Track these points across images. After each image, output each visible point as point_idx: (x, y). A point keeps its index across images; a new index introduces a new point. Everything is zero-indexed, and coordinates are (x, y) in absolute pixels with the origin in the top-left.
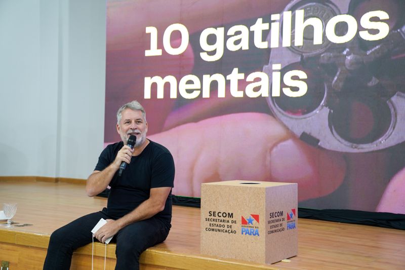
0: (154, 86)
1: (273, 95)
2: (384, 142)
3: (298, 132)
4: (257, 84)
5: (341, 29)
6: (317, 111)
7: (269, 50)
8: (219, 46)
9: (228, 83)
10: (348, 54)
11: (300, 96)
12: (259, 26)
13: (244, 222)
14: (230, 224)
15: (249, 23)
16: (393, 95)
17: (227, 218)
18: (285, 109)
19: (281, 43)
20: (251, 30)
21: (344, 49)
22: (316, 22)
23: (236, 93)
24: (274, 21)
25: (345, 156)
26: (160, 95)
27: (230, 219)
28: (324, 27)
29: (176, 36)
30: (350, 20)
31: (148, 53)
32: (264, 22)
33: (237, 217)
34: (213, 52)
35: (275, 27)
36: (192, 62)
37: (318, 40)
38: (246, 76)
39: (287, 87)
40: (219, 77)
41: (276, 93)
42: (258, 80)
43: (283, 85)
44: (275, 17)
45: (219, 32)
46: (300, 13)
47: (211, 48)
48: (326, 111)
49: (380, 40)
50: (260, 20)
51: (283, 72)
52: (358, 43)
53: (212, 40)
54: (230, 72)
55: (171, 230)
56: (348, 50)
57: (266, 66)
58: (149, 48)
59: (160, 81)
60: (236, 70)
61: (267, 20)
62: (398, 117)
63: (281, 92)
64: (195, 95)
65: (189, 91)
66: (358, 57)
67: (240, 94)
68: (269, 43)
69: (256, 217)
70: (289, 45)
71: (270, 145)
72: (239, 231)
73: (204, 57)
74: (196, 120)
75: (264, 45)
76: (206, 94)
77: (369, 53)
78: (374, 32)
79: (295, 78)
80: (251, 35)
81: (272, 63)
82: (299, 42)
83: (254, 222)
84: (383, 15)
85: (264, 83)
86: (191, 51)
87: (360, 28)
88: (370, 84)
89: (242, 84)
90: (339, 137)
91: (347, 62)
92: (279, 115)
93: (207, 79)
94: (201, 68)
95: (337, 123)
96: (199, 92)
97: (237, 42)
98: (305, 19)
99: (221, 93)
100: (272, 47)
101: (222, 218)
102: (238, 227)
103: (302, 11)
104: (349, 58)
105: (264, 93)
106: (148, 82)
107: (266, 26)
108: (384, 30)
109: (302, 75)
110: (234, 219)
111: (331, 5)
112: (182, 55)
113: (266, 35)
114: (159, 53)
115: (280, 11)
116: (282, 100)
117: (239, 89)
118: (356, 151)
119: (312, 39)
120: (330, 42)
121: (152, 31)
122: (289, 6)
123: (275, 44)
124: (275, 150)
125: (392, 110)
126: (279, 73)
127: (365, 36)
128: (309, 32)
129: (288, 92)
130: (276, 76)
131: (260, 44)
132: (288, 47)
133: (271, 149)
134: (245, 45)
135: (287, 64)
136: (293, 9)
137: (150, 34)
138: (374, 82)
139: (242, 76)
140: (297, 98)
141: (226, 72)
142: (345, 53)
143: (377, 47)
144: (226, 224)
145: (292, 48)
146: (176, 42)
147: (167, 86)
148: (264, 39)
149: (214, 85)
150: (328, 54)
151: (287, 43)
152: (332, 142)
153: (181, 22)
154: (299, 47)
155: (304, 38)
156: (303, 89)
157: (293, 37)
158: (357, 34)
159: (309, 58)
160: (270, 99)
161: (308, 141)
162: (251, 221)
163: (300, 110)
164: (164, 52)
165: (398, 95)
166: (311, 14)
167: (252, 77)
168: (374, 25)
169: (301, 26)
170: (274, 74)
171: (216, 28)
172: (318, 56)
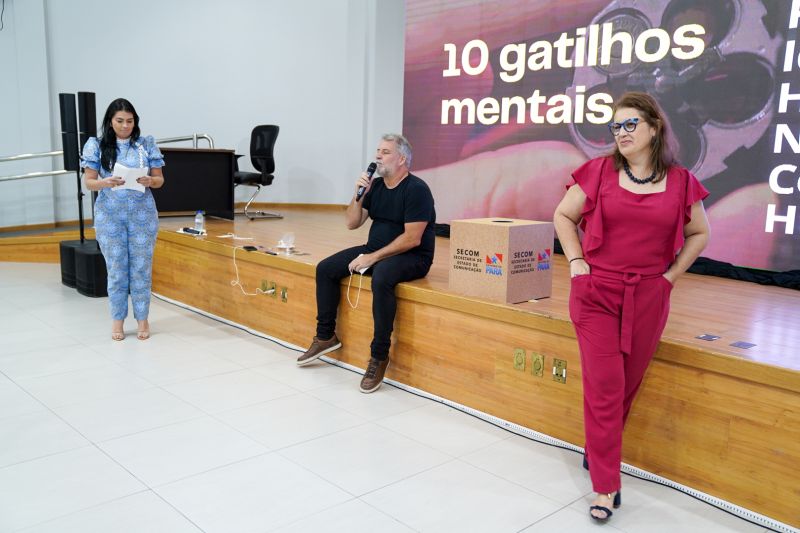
0: (452, 110)
1: (576, 121)
4: (558, 109)
5: (652, 45)
7: (573, 69)
8: (520, 65)
9: (528, 107)
10: (658, 75)
11: (604, 122)
12: (564, 42)
13: (489, 261)
14: (476, 262)
16: (704, 123)
17: (473, 257)
19: (586, 61)
20: (555, 46)
21: (654, 69)
22: (624, 37)
24: (580, 36)
26: (458, 120)
27: (476, 258)
28: (634, 43)
29: (475, 54)
30: (662, 35)
31: (446, 73)
32: (568, 37)
33: (482, 256)
34: (513, 72)
35: (581, 42)
36: (491, 83)
38: (547, 100)
39: (590, 112)
40: (519, 101)
41: (579, 119)
42: (560, 103)
43: (586, 110)
44: (581, 31)
45: (521, 49)
46: (608, 27)
47: (511, 67)
49: (694, 59)
50: (564, 35)
51: (587, 94)
53: (512, 57)
54: (531, 95)
55: (433, 267)
56: (658, 70)
57: (569, 88)
58: (447, 68)
59: (457, 104)
60: (537, 92)
61: (572, 35)
62: (709, 149)
63: (585, 118)
64: (494, 120)
65: (488, 116)
68: (574, 62)
69: (500, 256)
70: (595, 64)
72: (484, 270)
73: (504, 77)
74: (494, 147)
76: (505, 119)
77: (680, 73)
78: (688, 49)
79: (600, 102)
80: (555, 51)
81: (576, 85)
82: (606, 60)
83: (498, 261)
84: (699, 29)
85: (567, 108)
86: (490, 69)
87: (673, 45)
88: (680, 110)
89: (543, 109)
91: (657, 84)
92: (580, 143)
93: (507, 102)
94: (501, 90)
96: (497, 117)
97: (539, 61)
98: (614, 33)
99: (521, 119)
100: (576, 65)
101: (469, 256)
102: (483, 265)
103: (611, 24)
104: (659, 79)
105: (566, 118)
106: (446, 105)
107: (570, 42)
108: (699, 47)
110: (480, 257)
111: (642, 18)
112: (480, 75)
113: (570, 52)
114: (457, 73)
115: (586, 24)
116: (585, 128)
117: (540, 115)
119: (620, 57)
120: (639, 60)
121: (451, 48)
122: (597, 18)
125: (703, 141)
126: (583, 96)
127: (678, 54)
129: (591, 118)
131: (564, 63)
132: (593, 67)
134: (547, 64)
135: (591, 86)
136: (600, 22)
137: (448, 52)
138: (684, 108)
139: (543, 99)
140: (601, 125)
141: (526, 95)
142: (655, 73)
143: (691, 67)
144: (472, 262)
145: (598, 68)
147: (465, 109)
148: (568, 58)
150: (637, 75)
151: (592, 62)
153: (481, 37)
154: (605, 66)
155: (612, 56)
156: (608, 114)
157: (599, 55)
158: (670, 51)
159: (616, 79)
162: (494, 261)
163: (603, 139)
164: (463, 72)
165: (710, 123)
166: (620, 27)
167: (553, 100)
168: (688, 41)
169: (608, 42)
170: (578, 97)
171: (517, 44)
172: (625, 77)
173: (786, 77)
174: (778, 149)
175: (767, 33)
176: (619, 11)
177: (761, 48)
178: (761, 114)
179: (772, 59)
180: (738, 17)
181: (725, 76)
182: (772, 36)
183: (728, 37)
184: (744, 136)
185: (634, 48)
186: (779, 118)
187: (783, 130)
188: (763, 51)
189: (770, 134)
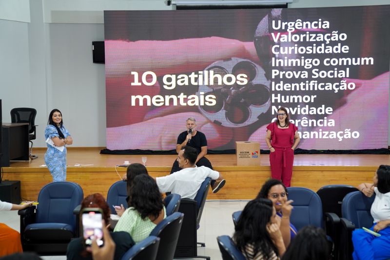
0: (137, 101)
2: (247, 123)
3: (213, 120)
4: (193, 100)
5: (229, 79)
6: (221, 111)
7: (198, 86)
8: (173, 83)
9: (178, 99)
10: (232, 89)
12: (193, 76)
13: (253, 154)
14: (248, 155)
15: (188, 74)
16: (250, 105)
17: (247, 153)
18: (206, 110)
19: (203, 83)
20: (189, 77)
21: (231, 87)
22: (219, 76)
23: (182, 103)
24: (200, 74)
25: (233, 129)
28: (222, 78)
30: (233, 76)
31: (133, 84)
32: (195, 74)
35: (201, 77)
36: (159, 88)
37: (220, 83)
38: (187, 96)
39: (207, 101)
40: (174, 97)
41: (202, 104)
42: (194, 98)
43: (205, 101)
45: (173, 77)
46: (212, 72)
47: (169, 84)
48: (224, 111)
49: (244, 85)
50: (193, 73)
51: (205, 95)
52: (236, 86)
53: (169, 80)
54: (179, 95)
58: (134, 82)
60: (182, 94)
61: (197, 73)
63: (204, 103)
65: (158, 103)
66: (236, 91)
67: (185, 104)
68: (198, 83)
70: (207, 84)
71: (200, 126)
72: (251, 157)
75: (196, 84)
77: (240, 89)
79: (211, 98)
80: (190, 79)
81: (200, 92)
82: (212, 83)
83: (256, 154)
84: (245, 76)
85: (196, 100)
87: (237, 80)
88: (241, 101)
89: (186, 100)
90: (229, 121)
91: (232, 93)
92: (204, 113)
93: (168, 98)
95: (229, 116)
97: (182, 82)
98: (214, 74)
99: (175, 103)
100: (199, 85)
103: (213, 71)
104: (233, 91)
105: (197, 104)
106: (133, 98)
107: (196, 76)
108: (246, 82)
109: (214, 97)
110: (249, 153)
111: (225, 70)
112: (153, 86)
113: (196, 80)
115: (203, 70)
116: (205, 107)
117: (184, 102)
118: (237, 127)
119: (218, 83)
120: (225, 84)
122: (207, 68)
123: (201, 83)
124: (202, 127)
125: (250, 111)
127: (239, 83)
128: (216, 80)
129: (207, 104)
130: (202, 97)
131: (193, 83)
133: (201, 127)
134: (186, 83)
135: (207, 92)
136: (209, 70)
137: (134, 75)
138: (243, 100)
139: (185, 96)
140: (212, 106)
141: (177, 94)
143: (244, 87)
144: (246, 155)
145: (209, 86)
146: (150, 79)
148: (196, 81)
149: (171, 100)
150: (225, 89)
151: (206, 83)
152: (227, 123)
153: (152, 70)
154: (212, 85)
155: (214, 82)
156: (214, 103)
157: (209, 81)
158: (236, 83)
159: (216, 90)
160: (199, 106)
161: (217, 123)
164: (142, 83)
165: (252, 105)
166: (217, 72)
167: (190, 97)
168: (242, 79)
169: (212, 77)
170: (201, 96)
171: (171, 75)
172: (220, 89)
173: (273, 92)
174: (273, 113)
175: (266, 79)
176: (215, 67)
177: (265, 83)
178: (267, 103)
179: (269, 87)
180: (257, 72)
181: (255, 91)
182: (268, 80)
183: (255, 79)
184: (263, 109)
185: (222, 80)
186: (272, 104)
187: (274, 108)
188: (266, 84)
189: (270, 109)
